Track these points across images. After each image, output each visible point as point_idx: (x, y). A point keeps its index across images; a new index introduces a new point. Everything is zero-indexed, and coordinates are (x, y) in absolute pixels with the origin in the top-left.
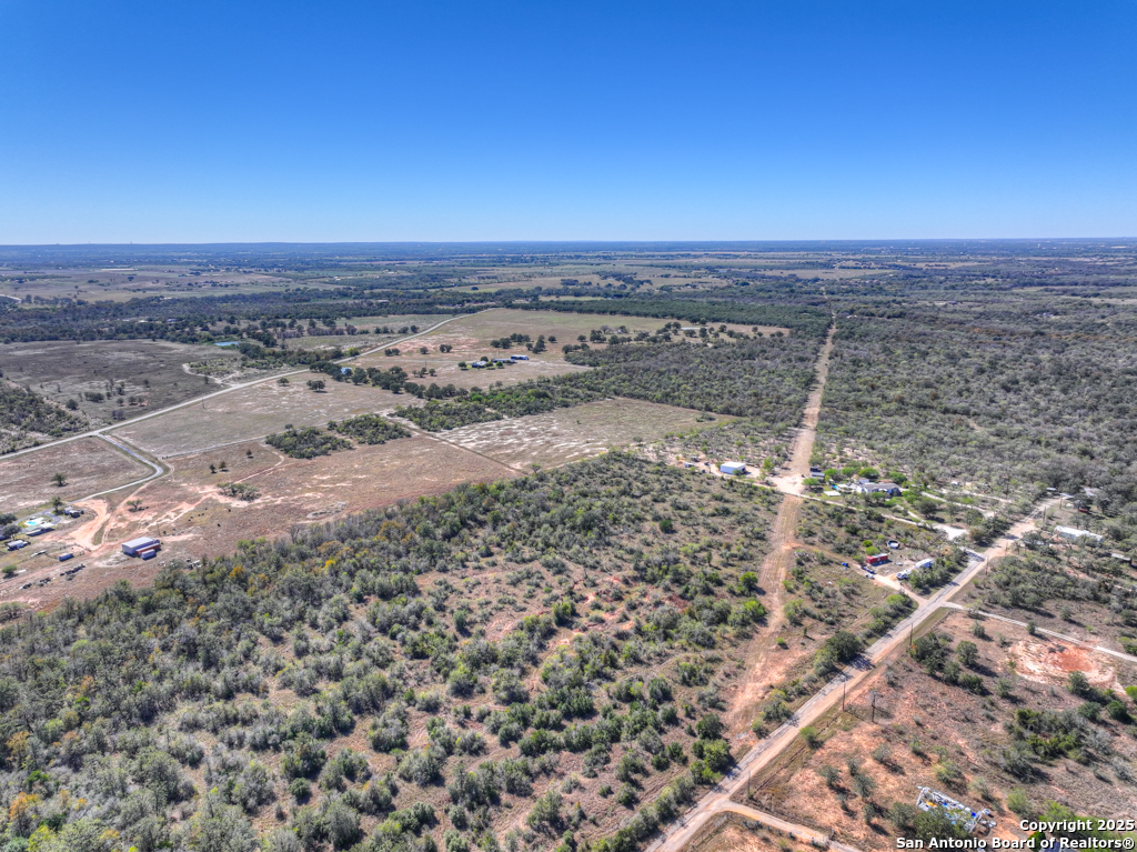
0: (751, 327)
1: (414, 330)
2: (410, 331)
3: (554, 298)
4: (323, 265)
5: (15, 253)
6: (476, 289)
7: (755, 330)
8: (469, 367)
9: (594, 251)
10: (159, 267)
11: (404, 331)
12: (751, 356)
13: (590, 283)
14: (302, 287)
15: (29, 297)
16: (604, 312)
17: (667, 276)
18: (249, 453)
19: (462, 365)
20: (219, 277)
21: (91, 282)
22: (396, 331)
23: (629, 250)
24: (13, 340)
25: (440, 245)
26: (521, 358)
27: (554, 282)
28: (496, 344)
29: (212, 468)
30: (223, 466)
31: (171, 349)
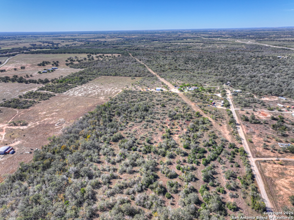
0: (110, 54)
8: (42, 73)
17: (63, 42)
19: (40, 72)
26: (55, 68)
28: (39, 65)
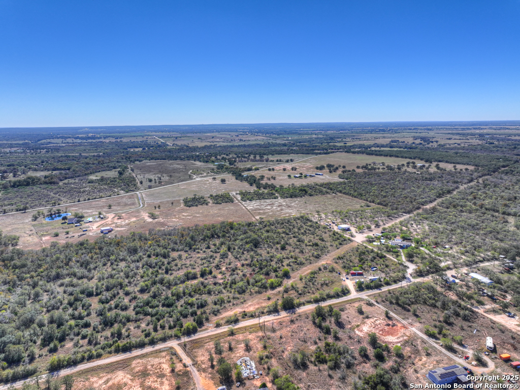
0: (453, 165)
1: (292, 160)
2: (290, 161)
3: (378, 149)
4: (291, 132)
5: (187, 128)
6: (346, 144)
7: (455, 167)
8: (292, 177)
9: (425, 126)
10: (224, 133)
11: (287, 161)
12: (431, 180)
13: (404, 142)
14: (274, 142)
15: (174, 144)
16: (387, 156)
17: (450, 139)
18: (172, 203)
19: (289, 176)
20: (244, 138)
21: (199, 139)
22: (284, 161)
23: (444, 126)
24: (152, 159)
25: (354, 123)
26: (319, 175)
27: (386, 141)
28: (317, 168)
29: (155, 207)
30: (159, 207)
31: (195, 164)
